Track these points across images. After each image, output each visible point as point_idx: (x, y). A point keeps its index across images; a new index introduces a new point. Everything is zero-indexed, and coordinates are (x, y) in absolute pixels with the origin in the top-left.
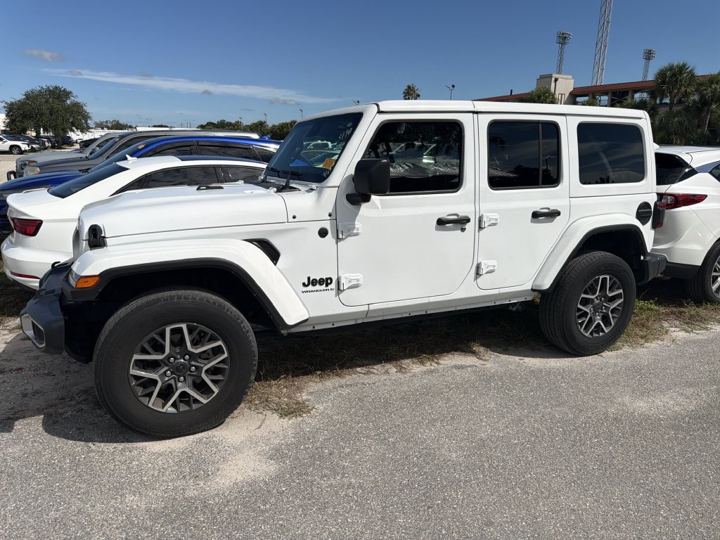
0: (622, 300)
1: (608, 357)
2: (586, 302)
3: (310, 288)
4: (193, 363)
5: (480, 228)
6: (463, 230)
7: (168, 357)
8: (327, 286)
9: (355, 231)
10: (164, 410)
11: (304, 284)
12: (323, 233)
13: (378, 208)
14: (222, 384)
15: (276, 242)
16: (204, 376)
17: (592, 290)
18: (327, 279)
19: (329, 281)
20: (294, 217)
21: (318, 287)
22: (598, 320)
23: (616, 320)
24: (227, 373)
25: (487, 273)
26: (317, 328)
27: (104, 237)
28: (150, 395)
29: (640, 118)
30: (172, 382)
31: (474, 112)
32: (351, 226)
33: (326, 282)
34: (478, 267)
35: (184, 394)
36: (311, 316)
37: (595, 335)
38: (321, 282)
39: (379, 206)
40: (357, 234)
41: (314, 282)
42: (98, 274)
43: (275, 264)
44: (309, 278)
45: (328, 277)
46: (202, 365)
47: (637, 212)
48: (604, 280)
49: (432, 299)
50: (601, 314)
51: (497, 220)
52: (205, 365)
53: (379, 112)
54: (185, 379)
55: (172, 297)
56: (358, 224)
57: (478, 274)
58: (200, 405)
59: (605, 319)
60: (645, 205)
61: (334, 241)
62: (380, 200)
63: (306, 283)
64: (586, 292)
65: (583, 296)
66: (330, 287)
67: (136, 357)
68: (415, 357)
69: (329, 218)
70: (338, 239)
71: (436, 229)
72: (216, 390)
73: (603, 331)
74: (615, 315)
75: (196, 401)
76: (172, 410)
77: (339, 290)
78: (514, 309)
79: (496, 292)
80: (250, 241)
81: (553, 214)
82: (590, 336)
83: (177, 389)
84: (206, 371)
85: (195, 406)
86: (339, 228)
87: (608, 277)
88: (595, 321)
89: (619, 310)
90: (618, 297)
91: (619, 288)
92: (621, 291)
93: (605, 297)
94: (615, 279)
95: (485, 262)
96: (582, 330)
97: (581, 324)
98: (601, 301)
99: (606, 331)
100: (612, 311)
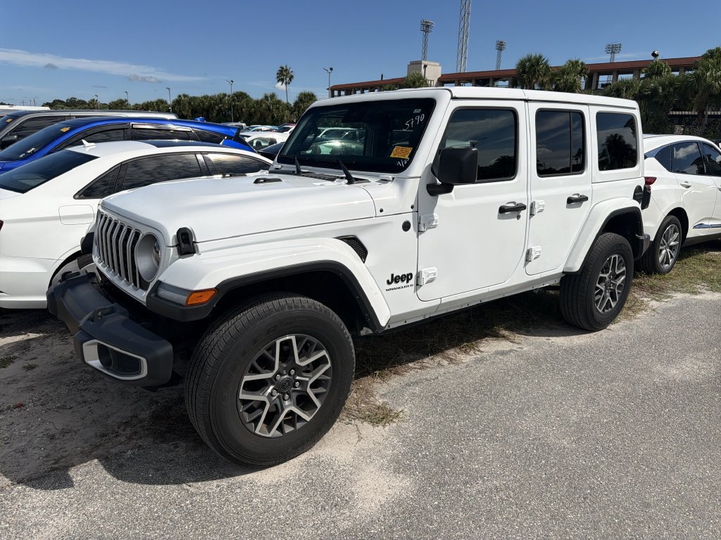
0: (624, 277)
1: (615, 330)
2: (601, 280)
3: (394, 285)
4: (298, 378)
5: (532, 215)
6: (519, 217)
7: (276, 375)
8: (408, 282)
9: (434, 224)
10: (270, 435)
11: (388, 281)
12: (406, 226)
13: (453, 198)
15: (364, 239)
16: (309, 390)
17: (606, 269)
18: (408, 275)
19: (410, 277)
20: (381, 211)
21: (400, 284)
22: (609, 296)
23: (620, 295)
24: (329, 384)
25: (535, 258)
26: (392, 326)
27: (195, 242)
29: (633, 108)
30: (278, 402)
31: (525, 100)
32: (432, 219)
33: (407, 277)
34: (528, 253)
37: (606, 311)
38: (403, 278)
39: (453, 196)
40: (435, 227)
41: (397, 279)
42: (214, 286)
43: (364, 262)
44: (392, 275)
46: (307, 379)
47: (634, 196)
48: (615, 258)
50: (611, 291)
51: (543, 206)
52: (310, 378)
53: (453, 98)
54: (290, 397)
56: (436, 216)
57: (527, 260)
58: (305, 423)
59: (613, 295)
60: (638, 189)
61: (415, 234)
63: (390, 281)
64: (602, 272)
65: (600, 275)
66: (410, 283)
67: (247, 378)
68: (457, 346)
69: (411, 210)
70: (419, 232)
71: (499, 218)
72: (319, 405)
73: (610, 307)
74: (619, 291)
75: (301, 419)
76: (278, 433)
77: (417, 287)
81: (582, 200)
82: (603, 313)
83: (283, 410)
84: (311, 385)
85: (299, 425)
86: (419, 222)
87: (617, 256)
88: (606, 298)
89: (622, 285)
90: (622, 274)
91: (623, 266)
92: (625, 268)
93: (614, 274)
94: (621, 258)
95: (534, 247)
96: (598, 307)
97: (597, 301)
98: (610, 279)
99: (613, 306)
100: (618, 287)
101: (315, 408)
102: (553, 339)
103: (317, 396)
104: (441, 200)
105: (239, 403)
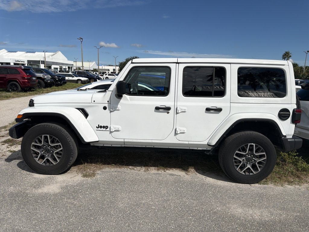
0: (266, 158)
1: (256, 187)
3: (99, 129)
4: (52, 149)
5: (177, 113)
6: (168, 113)
7: (44, 145)
8: (106, 129)
9: (117, 109)
10: (41, 164)
11: (97, 127)
12: (105, 108)
13: (128, 100)
14: (61, 159)
15: (88, 110)
17: (245, 150)
18: (106, 126)
19: (107, 127)
20: (94, 101)
21: (102, 129)
22: (249, 166)
23: (261, 168)
24: (62, 155)
25: (180, 133)
26: (105, 145)
27: (34, 103)
28: (37, 157)
29: (284, 65)
30: (45, 154)
31: (176, 63)
32: (117, 107)
33: (106, 127)
34: (176, 130)
35: (47, 160)
36: (100, 140)
37: (247, 174)
38: (104, 127)
39: (129, 99)
40: (118, 110)
41: (101, 127)
42: (22, 114)
43: (86, 118)
44: (99, 125)
45: (107, 125)
47: (279, 114)
48: (252, 146)
49: (154, 141)
50: (252, 164)
51: (185, 110)
52: (55, 151)
53: (132, 63)
54: (49, 155)
55: (45, 125)
56: (119, 106)
57: (176, 134)
58: (53, 165)
59: (254, 166)
61: (109, 112)
62: (129, 97)
63: (98, 127)
64: (239, 150)
65: (237, 152)
66: (107, 129)
67: (33, 143)
69: (107, 103)
70: (111, 112)
71: (155, 111)
72: (58, 161)
73: (252, 172)
74: (261, 165)
75: (52, 163)
76: (44, 164)
77: (111, 132)
78: (208, 154)
79: (187, 143)
80: (78, 109)
81: (219, 110)
82: (244, 174)
83: (46, 157)
84: (55, 153)
85: (51, 165)
86: (111, 107)
87: (254, 145)
88: (247, 166)
89: (264, 163)
90: (263, 156)
91: (262, 152)
92: (264, 153)
93: (254, 155)
94: (259, 146)
95: (180, 128)
96: (237, 169)
97: (237, 166)
98: (251, 156)
99: (255, 173)
100: (259, 163)
101: (57, 161)
102: (209, 178)
103: (59, 158)
104: (122, 101)
105: (31, 151)
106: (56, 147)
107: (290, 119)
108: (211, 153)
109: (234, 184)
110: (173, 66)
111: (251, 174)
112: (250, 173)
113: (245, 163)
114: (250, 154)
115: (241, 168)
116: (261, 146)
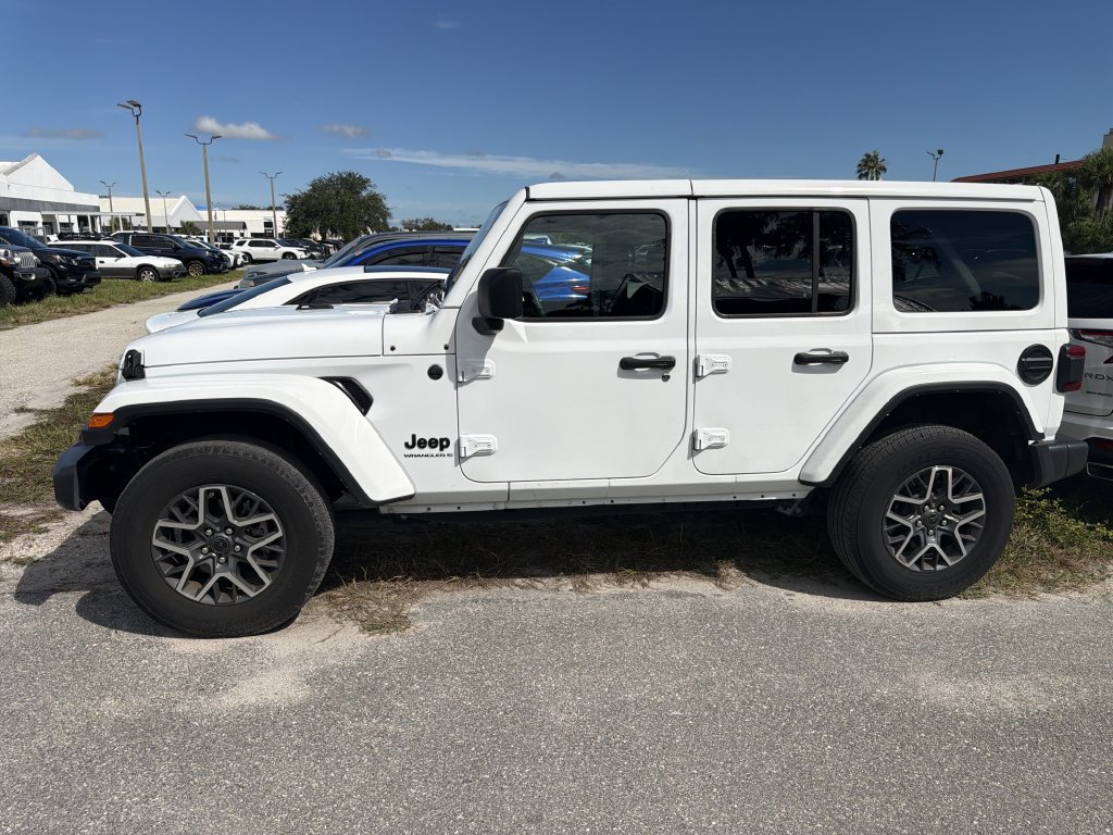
0: (983, 513)
1: (954, 607)
2: (902, 509)
3: (416, 450)
4: (237, 540)
5: (697, 377)
6: (666, 378)
7: (205, 527)
8: (442, 449)
9: (483, 373)
10: (197, 599)
11: (407, 444)
12: (435, 373)
13: (521, 340)
14: (275, 572)
15: (367, 383)
16: (250, 559)
17: (918, 490)
18: (442, 440)
19: (445, 443)
20: (393, 349)
21: (427, 450)
22: (933, 543)
23: (972, 546)
24: (283, 557)
25: (709, 447)
26: (433, 510)
27: (143, 366)
28: (179, 576)
29: (1032, 201)
30: (209, 562)
31: (690, 198)
32: (480, 365)
33: (442, 443)
34: (694, 438)
35: (222, 581)
36: (419, 491)
37: (927, 567)
38: (433, 443)
39: (524, 336)
40: (487, 378)
41: (422, 443)
42: (111, 411)
43: (364, 414)
44: (414, 437)
45: (443, 437)
46: (249, 544)
47: (1020, 362)
48: (942, 476)
49: (615, 483)
50: (940, 533)
51: (725, 364)
52: (253, 544)
53: (529, 200)
54: (227, 561)
55: (207, 449)
56: (489, 363)
57: (694, 450)
58: (245, 599)
59: (948, 542)
60: (1039, 351)
61: (452, 385)
62: (526, 327)
63: (410, 444)
64: (903, 493)
65: (897, 498)
66: (446, 451)
67: (161, 523)
69: (445, 352)
70: (458, 384)
71: (619, 376)
72: (268, 582)
73: (942, 561)
74: (968, 537)
75: (241, 592)
76: (209, 600)
77: (460, 459)
78: (789, 512)
79: (730, 479)
80: (330, 380)
81: (836, 360)
82: (917, 569)
83: (214, 573)
84: (254, 553)
85: (239, 599)
86: (459, 367)
87: (950, 470)
88: (926, 544)
89: (978, 528)
90: (975, 505)
91: (974, 491)
92: (980, 496)
93: (948, 504)
94: (966, 474)
95: (706, 429)
96: (897, 557)
97: (897, 546)
98: (938, 510)
99: (950, 564)
100: (963, 530)
101: (263, 583)
102: (798, 595)
103: (267, 569)
104: (500, 341)
105: (154, 551)
106: (254, 531)
107: (1051, 380)
108: (799, 511)
109: (887, 606)
110: (677, 211)
111: (939, 567)
112: (934, 567)
113: (921, 535)
114: (934, 501)
115: (909, 552)
116: (972, 474)
